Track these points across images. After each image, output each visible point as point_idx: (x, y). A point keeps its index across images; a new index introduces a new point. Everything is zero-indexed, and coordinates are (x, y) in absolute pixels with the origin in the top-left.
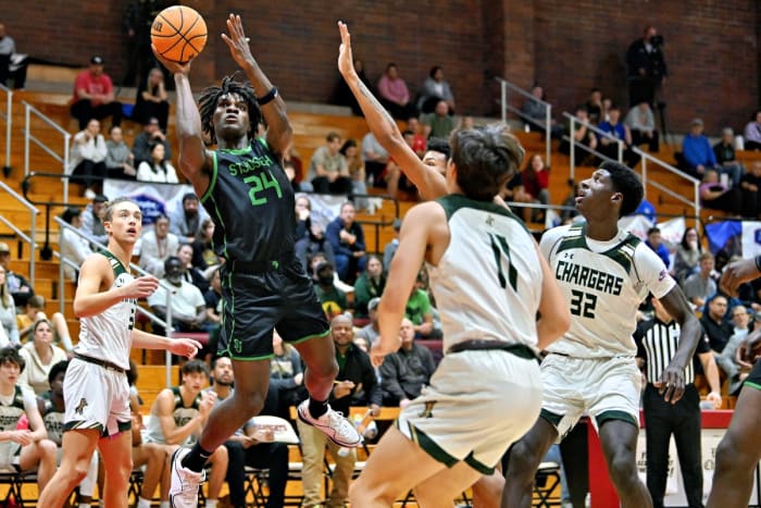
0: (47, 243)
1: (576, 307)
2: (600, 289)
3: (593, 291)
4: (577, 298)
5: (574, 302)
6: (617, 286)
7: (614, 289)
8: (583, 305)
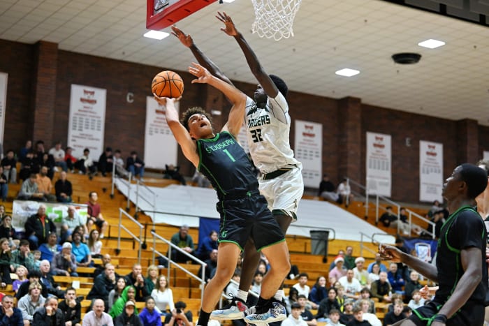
0: (145, 242)
1: (255, 139)
2: (260, 125)
3: (258, 127)
4: (254, 134)
5: (253, 137)
6: (267, 120)
7: (266, 122)
8: (257, 135)
